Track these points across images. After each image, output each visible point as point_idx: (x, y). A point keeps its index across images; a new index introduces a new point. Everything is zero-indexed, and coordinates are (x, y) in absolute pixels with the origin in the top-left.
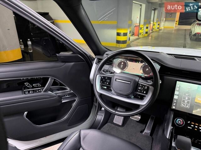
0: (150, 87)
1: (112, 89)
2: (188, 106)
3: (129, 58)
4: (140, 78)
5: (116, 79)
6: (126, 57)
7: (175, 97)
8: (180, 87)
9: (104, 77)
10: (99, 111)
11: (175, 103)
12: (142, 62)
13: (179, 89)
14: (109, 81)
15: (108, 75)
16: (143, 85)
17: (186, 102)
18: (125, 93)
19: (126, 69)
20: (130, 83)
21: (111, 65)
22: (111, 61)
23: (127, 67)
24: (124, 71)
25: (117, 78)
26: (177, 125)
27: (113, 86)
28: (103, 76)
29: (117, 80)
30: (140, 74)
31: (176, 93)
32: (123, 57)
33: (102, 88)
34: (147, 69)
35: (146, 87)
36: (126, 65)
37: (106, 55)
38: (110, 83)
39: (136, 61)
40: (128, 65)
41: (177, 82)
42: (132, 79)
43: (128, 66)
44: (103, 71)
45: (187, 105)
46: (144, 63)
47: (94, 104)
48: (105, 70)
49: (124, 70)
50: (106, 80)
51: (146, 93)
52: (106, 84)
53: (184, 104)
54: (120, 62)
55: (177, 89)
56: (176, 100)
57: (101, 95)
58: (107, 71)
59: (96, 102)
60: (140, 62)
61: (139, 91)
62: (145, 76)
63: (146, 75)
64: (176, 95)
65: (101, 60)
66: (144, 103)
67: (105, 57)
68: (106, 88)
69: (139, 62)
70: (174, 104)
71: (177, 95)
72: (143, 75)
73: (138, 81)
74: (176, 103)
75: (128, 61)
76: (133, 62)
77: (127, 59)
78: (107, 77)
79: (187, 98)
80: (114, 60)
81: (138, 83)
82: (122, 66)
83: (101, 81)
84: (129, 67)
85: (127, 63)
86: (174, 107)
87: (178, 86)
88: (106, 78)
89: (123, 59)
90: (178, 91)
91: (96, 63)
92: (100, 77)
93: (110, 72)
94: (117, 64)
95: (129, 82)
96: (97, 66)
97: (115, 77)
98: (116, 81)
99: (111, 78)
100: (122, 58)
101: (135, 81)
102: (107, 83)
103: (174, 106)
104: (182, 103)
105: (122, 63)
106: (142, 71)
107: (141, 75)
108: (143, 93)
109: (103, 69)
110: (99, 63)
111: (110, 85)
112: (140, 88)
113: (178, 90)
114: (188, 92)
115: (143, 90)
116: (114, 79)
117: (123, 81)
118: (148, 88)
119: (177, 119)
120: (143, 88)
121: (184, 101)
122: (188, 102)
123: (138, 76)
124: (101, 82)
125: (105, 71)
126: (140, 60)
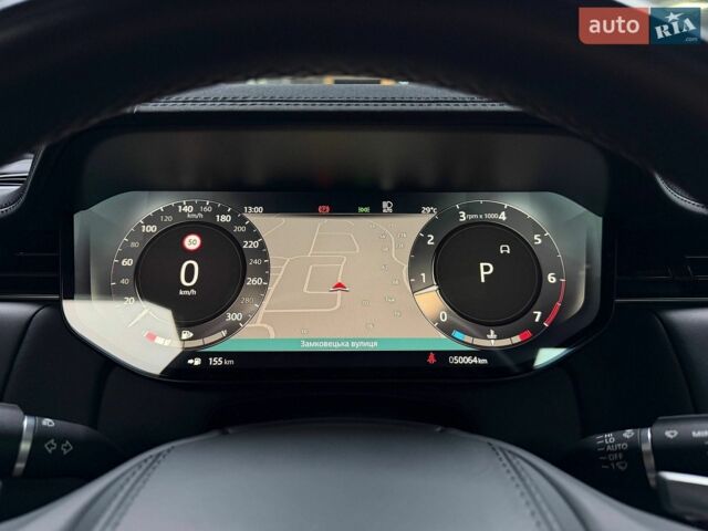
34: (485, 270)
36: (242, 256)
39: (347, 197)
46: (427, 213)
60: (387, 206)
62: (482, 352)
63: (492, 341)
69: (376, 210)
72: (469, 346)
75: (257, 217)
80: (77, 218)
84: (276, 272)
85: (253, 233)
89: (197, 197)
94: (128, 262)
105: (192, 242)
106: (431, 301)
126: (387, 184)
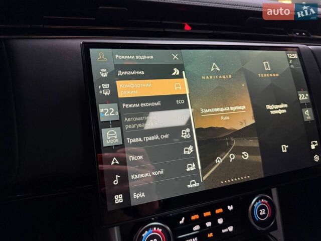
41: (92, 51)
55: (101, 89)
64: (107, 124)
70: (116, 182)
71: (115, 123)
90: (112, 99)
113: (107, 93)
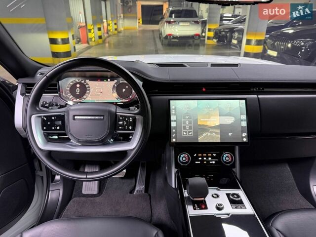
0: (137, 117)
1: (70, 137)
2: (191, 133)
3: (88, 74)
4: (117, 107)
5: (74, 116)
6: (83, 74)
7: (173, 124)
8: (175, 109)
9: (49, 118)
10: (51, 184)
11: (174, 133)
12: (112, 78)
13: (175, 111)
14: (60, 123)
15: (55, 111)
16: (126, 117)
17: (187, 128)
18: (98, 138)
19: (86, 94)
20: (102, 117)
21: (57, 93)
22: (55, 85)
23: (88, 92)
24: (85, 99)
25: (75, 114)
26: (182, 165)
27: (71, 131)
28: (44, 116)
29: (76, 117)
30: (115, 100)
31: (173, 118)
32: (77, 73)
33: (49, 140)
34: (124, 90)
35: (131, 118)
36: (86, 88)
37: (41, 74)
38: (63, 127)
39: (102, 78)
40: (89, 87)
41: (171, 101)
42: (104, 111)
43: (89, 90)
44: (43, 106)
45: (189, 132)
46: (116, 81)
47: (37, 174)
48: (46, 103)
49: (84, 97)
50: (53, 122)
51: (134, 129)
52: (56, 130)
53: (186, 132)
54: (72, 84)
55: (172, 112)
56: (175, 128)
57: (50, 155)
58: (51, 104)
59: (41, 170)
60: (109, 80)
61: (120, 128)
62: (122, 102)
63: (124, 100)
64: (173, 121)
65: (33, 85)
66: (132, 145)
67: (40, 80)
68: (56, 137)
69: (107, 80)
70: (174, 136)
71: (175, 121)
72: (120, 101)
73: (116, 112)
74: (176, 133)
75: (87, 81)
76: (96, 80)
77: (85, 77)
78: (54, 116)
79: (187, 123)
80: (60, 82)
81: (116, 115)
82: (78, 91)
83: (43, 127)
84: (91, 90)
85: (88, 84)
86: (174, 140)
87: (173, 107)
88: (53, 118)
89: (79, 78)
90: (175, 114)
91: (22, 94)
92: (40, 119)
93: (57, 105)
94: (68, 89)
95: (100, 117)
96: (27, 99)
97: (72, 114)
98: (74, 119)
99: (64, 116)
100: (74, 76)
101: (110, 112)
102: (58, 128)
103: (174, 138)
104: (183, 130)
105: (78, 86)
106: (115, 95)
107: (117, 101)
108: (128, 129)
109: (41, 103)
110: (29, 93)
111: (64, 130)
112: (121, 123)
114: (187, 113)
115: (126, 125)
116: (71, 117)
117: (89, 117)
118: (134, 119)
119: (180, 156)
120: (127, 121)
121: (185, 128)
122: (190, 128)
123: (113, 103)
124: (43, 129)
125: (47, 105)
126: (109, 77)
